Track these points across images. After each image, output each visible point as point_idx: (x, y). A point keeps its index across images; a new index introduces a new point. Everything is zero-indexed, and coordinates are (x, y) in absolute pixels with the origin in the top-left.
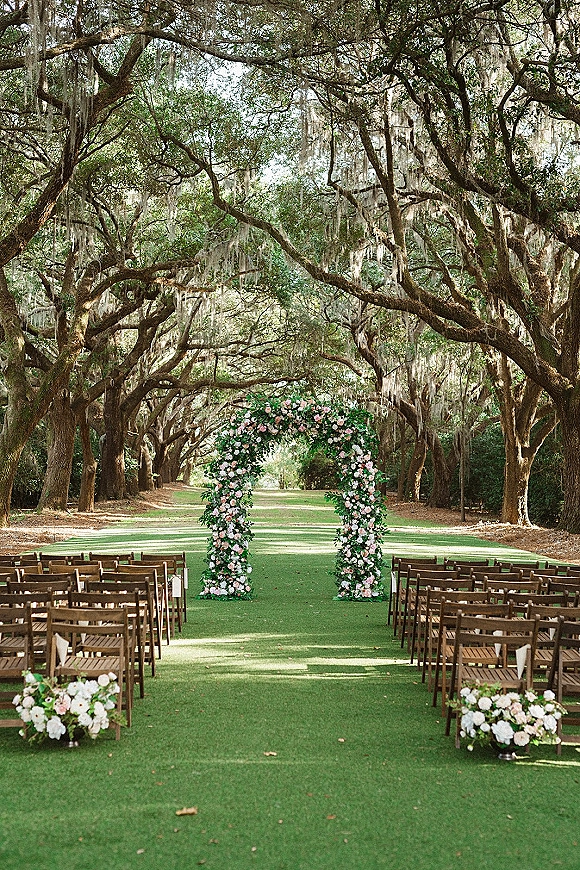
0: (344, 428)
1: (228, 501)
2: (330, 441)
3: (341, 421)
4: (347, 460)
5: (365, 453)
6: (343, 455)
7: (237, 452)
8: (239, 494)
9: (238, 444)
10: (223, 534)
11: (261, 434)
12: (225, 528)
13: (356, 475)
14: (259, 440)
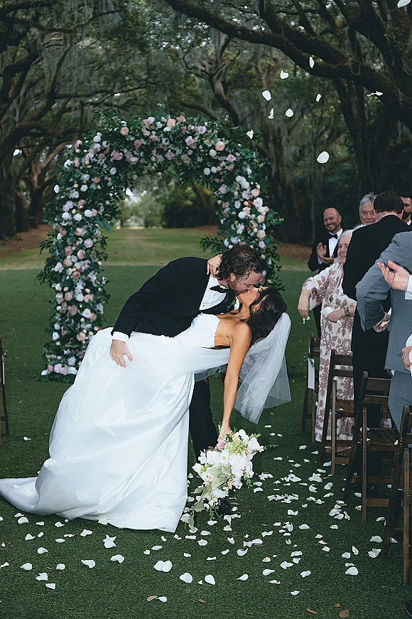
0: (224, 153)
1: (75, 253)
2: (207, 171)
3: (221, 145)
4: (228, 197)
5: (253, 187)
6: (223, 189)
7: (84, 188)
8: (89, 243)
9: (86, 177)
10: (69, 296)
11: (116, 164)
12: (72, 288)
13: (242, 215)
14: (113, 171)
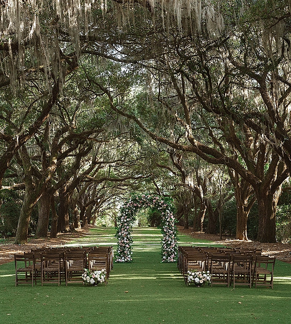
0: (163, 204)
1: (124, 230)
2: (159, 209)
3: (162, 202)
4: (164, 215)
5: (171, 213)
6: (163, 213)
7: (127, 213)
8: (128, 227)
9: (127, 210)
10: (122, 241)
11: (135, 207)
12: (123, 239)
13: (168, 220)
14: (134, 209)
